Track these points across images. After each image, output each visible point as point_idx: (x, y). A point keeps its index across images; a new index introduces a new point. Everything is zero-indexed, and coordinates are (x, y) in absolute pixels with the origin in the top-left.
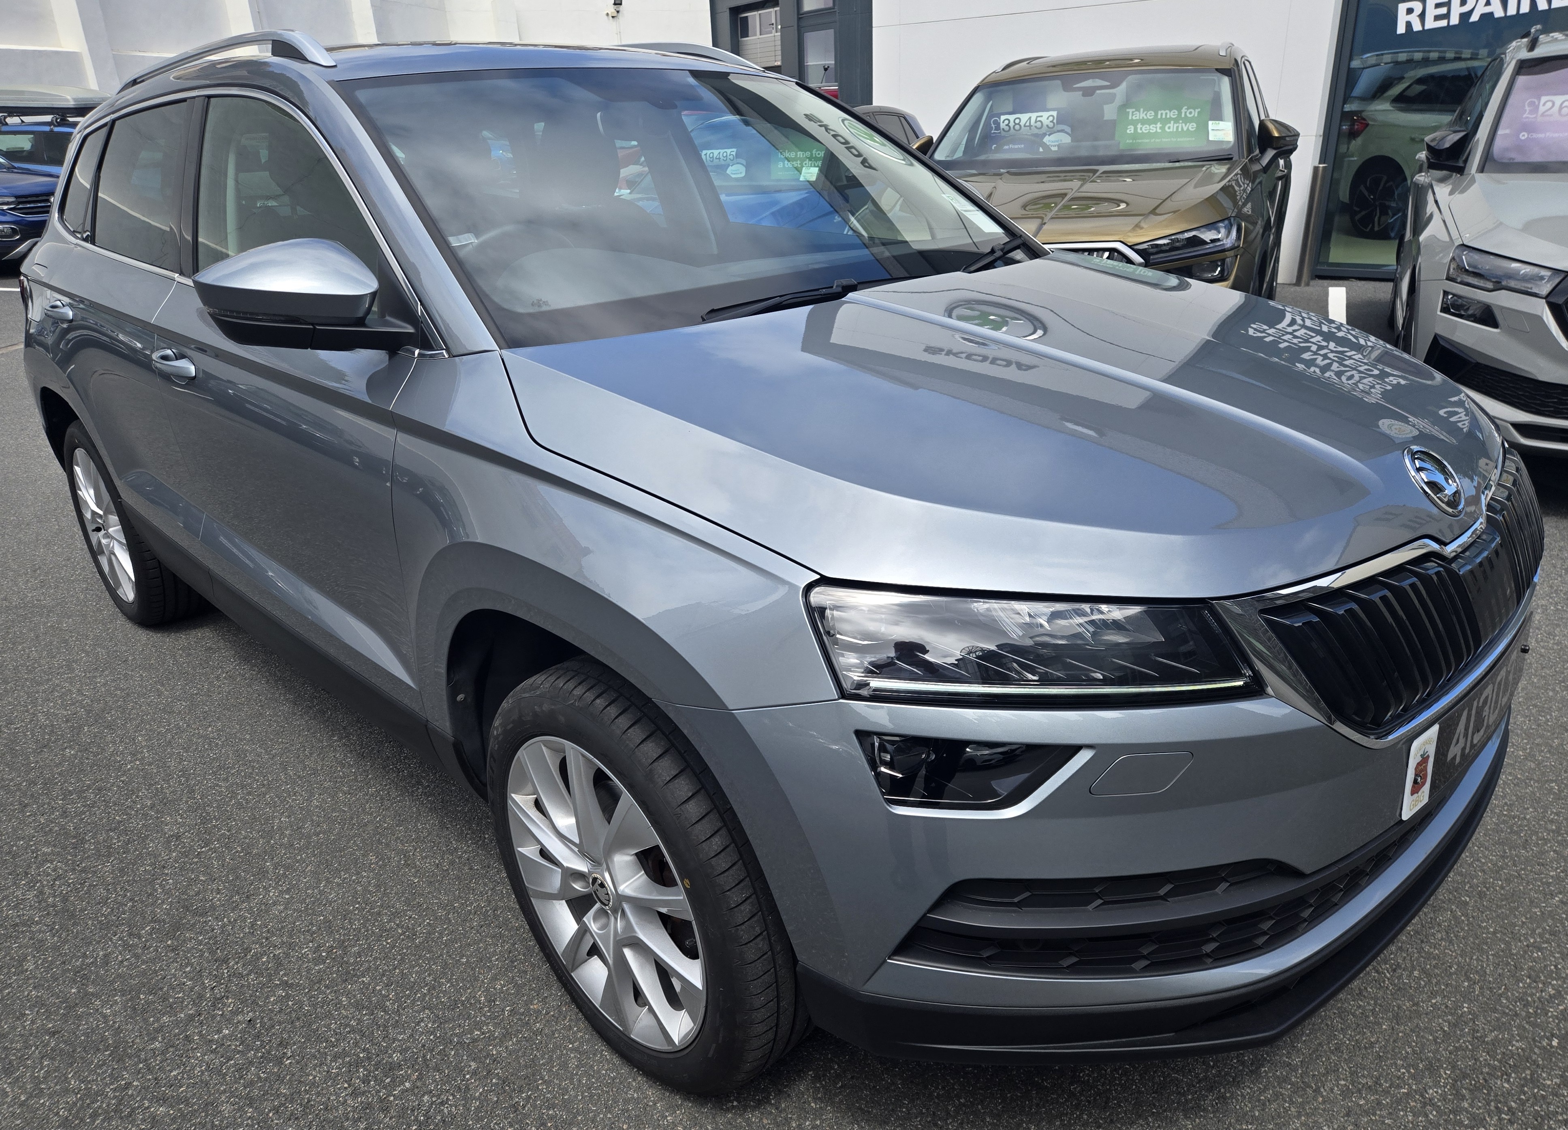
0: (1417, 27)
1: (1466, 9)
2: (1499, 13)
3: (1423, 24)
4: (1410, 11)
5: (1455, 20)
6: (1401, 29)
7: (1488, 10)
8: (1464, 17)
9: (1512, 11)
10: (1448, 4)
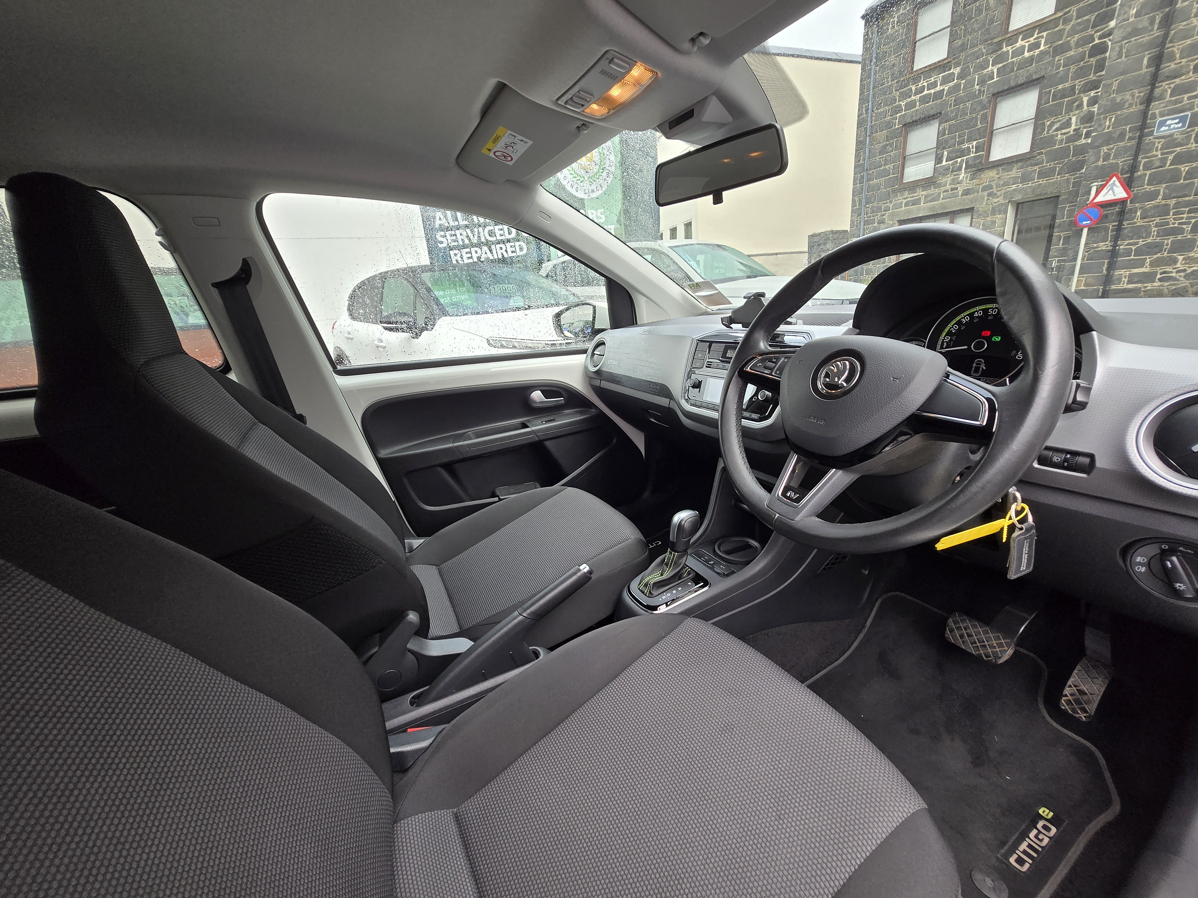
0: (461, 262)
1: (478, 255)
2: (491, 258)
3: (463, 261)
4: (456, 255)
6: (454, 262)
7: (486, 256)
9: (496, 257)
10: (470, 252)
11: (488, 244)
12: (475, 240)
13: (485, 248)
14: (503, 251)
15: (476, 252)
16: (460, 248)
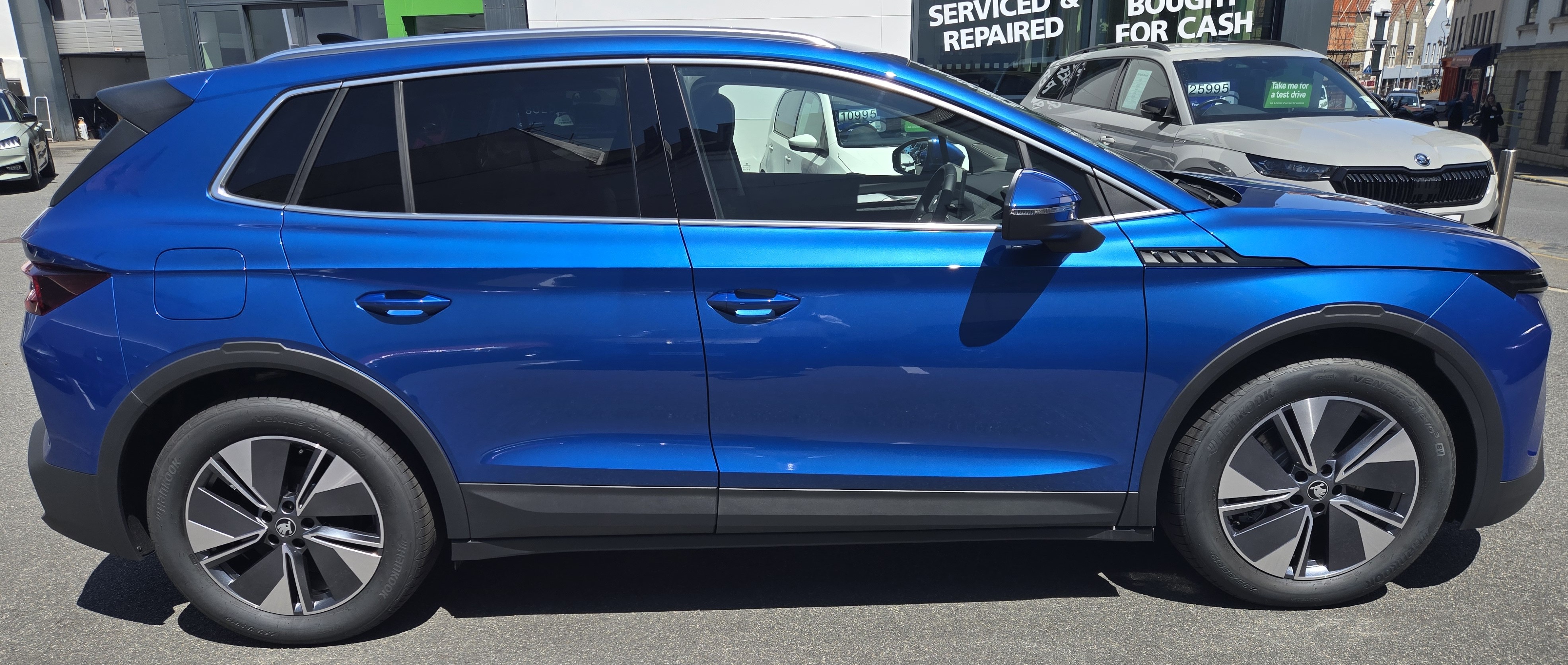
0: (957, 47)
1: (984, 37)
2: (1003, 41)
3: (960, 46)
4: (951, 37)
5: (978, 45)
6: (947, 49)
7: (996, 39)
8: (984, 42)
9: (1010, 41)
10: (973, 34)
11: (1003, 21)
12: (983, 16)
13: (996, 28)
14: (1024, 32)
15: (982, 33)
16: (957, 27)
